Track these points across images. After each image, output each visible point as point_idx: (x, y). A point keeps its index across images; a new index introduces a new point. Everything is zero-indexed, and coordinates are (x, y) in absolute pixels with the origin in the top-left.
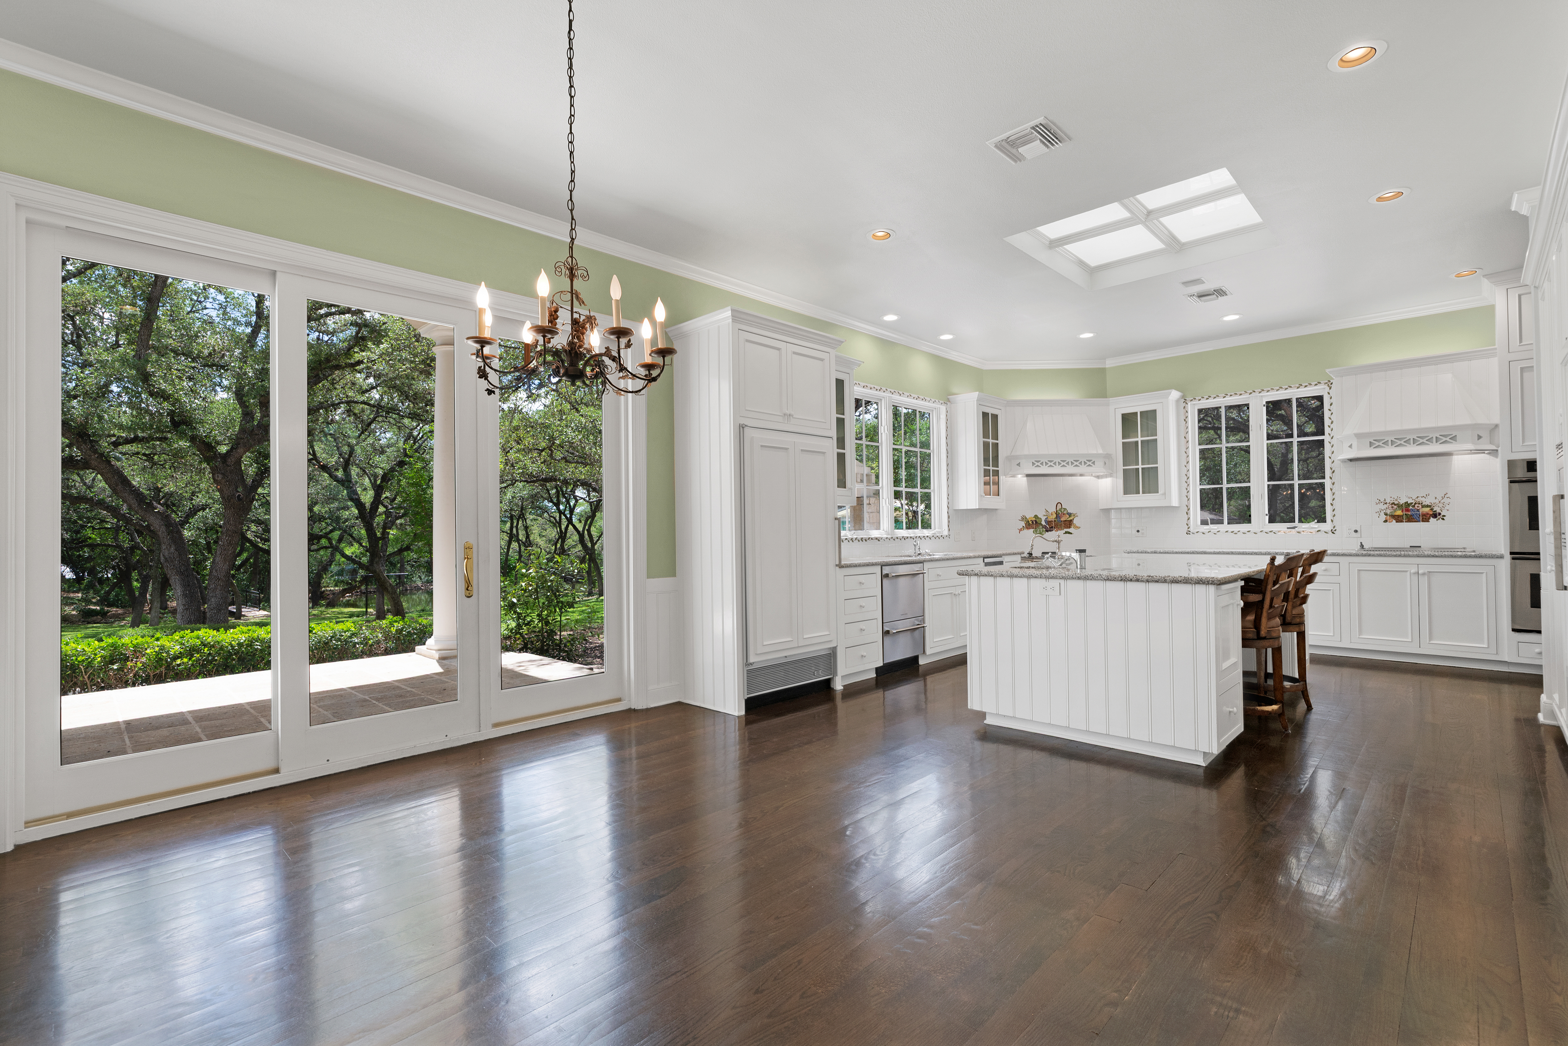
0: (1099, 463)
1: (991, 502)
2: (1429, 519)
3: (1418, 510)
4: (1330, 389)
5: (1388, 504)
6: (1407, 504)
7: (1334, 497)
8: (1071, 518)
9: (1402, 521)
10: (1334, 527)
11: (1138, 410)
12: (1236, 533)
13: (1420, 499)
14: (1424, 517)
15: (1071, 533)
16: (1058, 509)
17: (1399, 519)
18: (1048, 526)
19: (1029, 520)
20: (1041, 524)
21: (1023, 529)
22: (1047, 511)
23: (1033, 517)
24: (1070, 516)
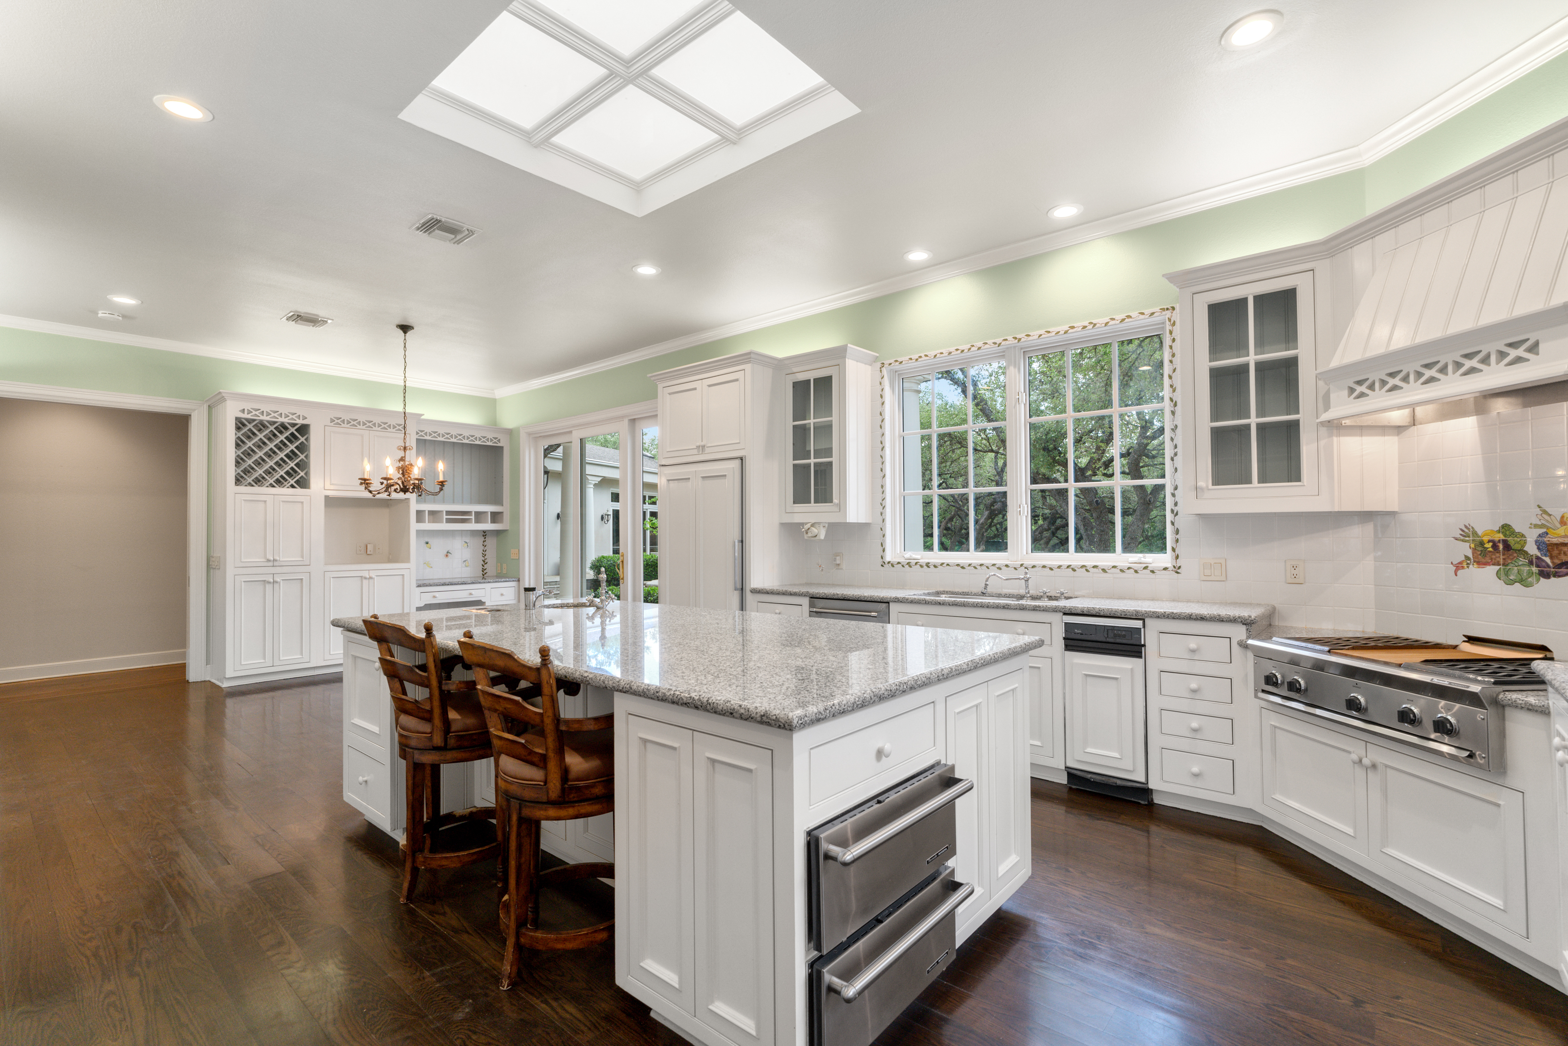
18: (1548, 560)
19: (1486, 539)
20: (1522, 552)
21: (1465, 565)
22: (1545, 512)
23: (1499, 531)
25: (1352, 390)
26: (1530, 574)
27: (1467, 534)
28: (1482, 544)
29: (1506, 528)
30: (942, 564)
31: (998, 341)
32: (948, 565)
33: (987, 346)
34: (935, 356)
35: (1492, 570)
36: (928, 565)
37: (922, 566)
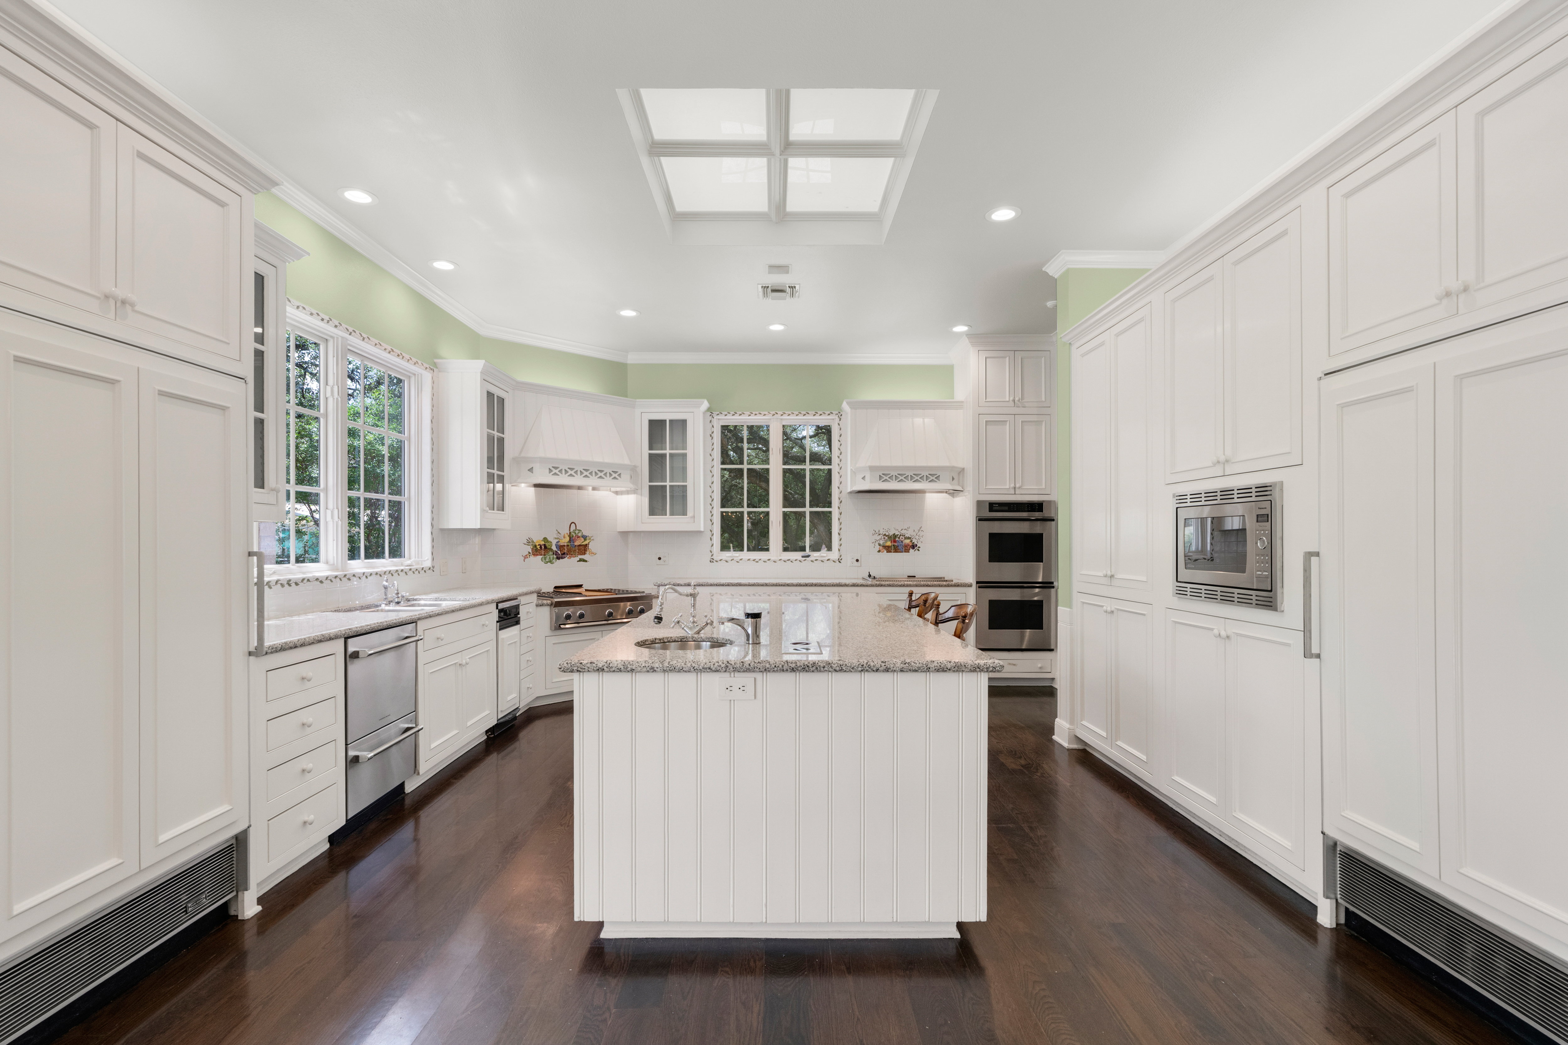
0: (626, 476)
1: (496, 520)
2: (909, 550)
3: (902, 541)
4: (840, 420)
5: (881, 535)
6: (895, 536)
7: (841, 526)
8: (586, 543)
9: (891, 552)
10: (841, 556)
11: (667, 417)
12: (757, 562)
13: (903, 532)
14: (906, 548)
15: (586, 561)
16: (571, 530)
17: (888, 549)
18: (559, 552)
19: (537, 544)
20: (551, 550)
21: (528, 556)
22: (559, 533)
23: (542, 541)
24: (585, 540)
26: (553, 558)
27: (529, 542)
28: (536, 546)
29: (545, 539)
35: (540, 558)
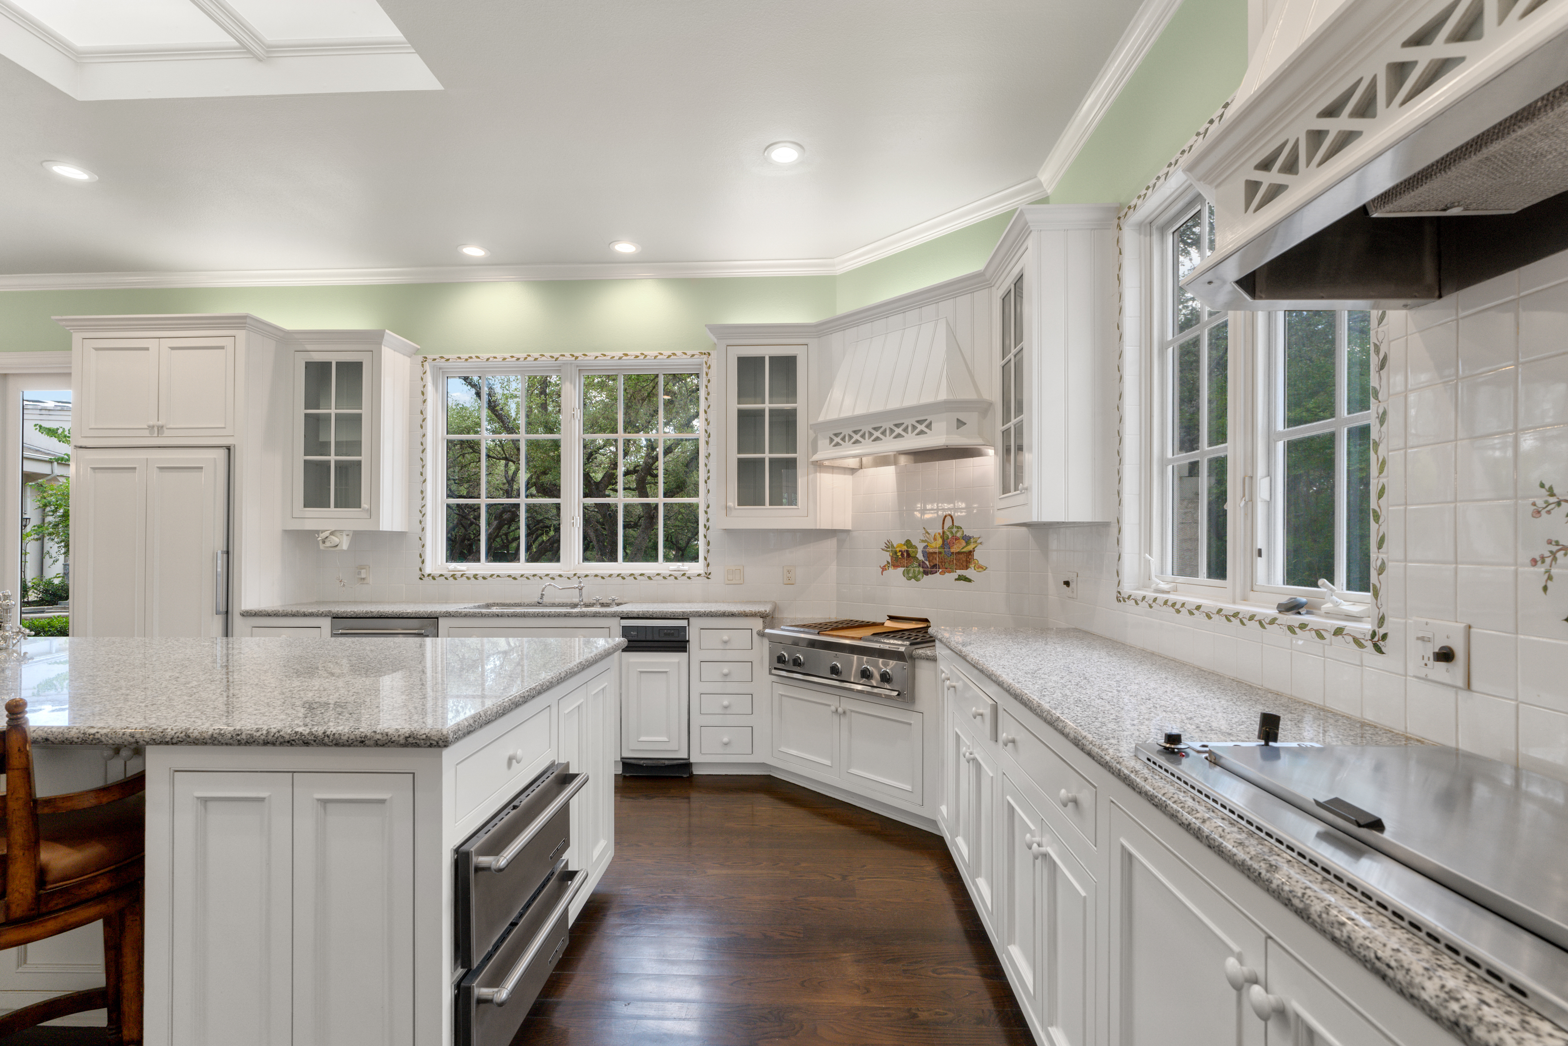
8: (970, 548)
15: (969, 580)
16: (946, 527)
18: (927, 563)
19: (898, 549)
20: (916, 558)
21: (887, 567)
22: (927, 532)
23: (904, 545)
24: (968, 543)
25: (831, 440)
26: (919, 572)
27: (889, 546)
28: (896, 553)
29: (908, 543)
30: (492, 576)
31: (556, 355)
32: (498, 576)
33: (543, 358)
34: (488, 359)
35: (901, 570)
36: (475, 577)
37: (468, 578)
